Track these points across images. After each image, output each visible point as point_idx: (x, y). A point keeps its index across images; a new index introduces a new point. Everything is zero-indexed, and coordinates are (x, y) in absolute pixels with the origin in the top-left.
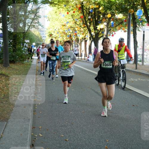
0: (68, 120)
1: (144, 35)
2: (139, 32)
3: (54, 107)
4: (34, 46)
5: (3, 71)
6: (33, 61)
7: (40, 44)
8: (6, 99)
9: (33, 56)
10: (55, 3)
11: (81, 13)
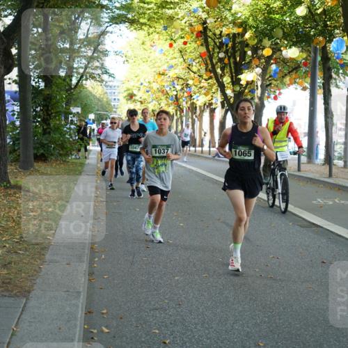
0: (169, 294)
2: (337, 89)
3: (136, 265)
4: (91, 121)
5: (18, 179)
6: (90, 156)
7: (105, 117)
8: (26, 246)
9: (89, 144)
10: (142, 21)
11: (202, 45)
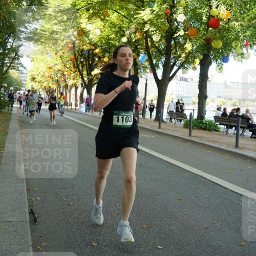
1: (146, 84)
9: (14, 104)
11: (72, 54)
